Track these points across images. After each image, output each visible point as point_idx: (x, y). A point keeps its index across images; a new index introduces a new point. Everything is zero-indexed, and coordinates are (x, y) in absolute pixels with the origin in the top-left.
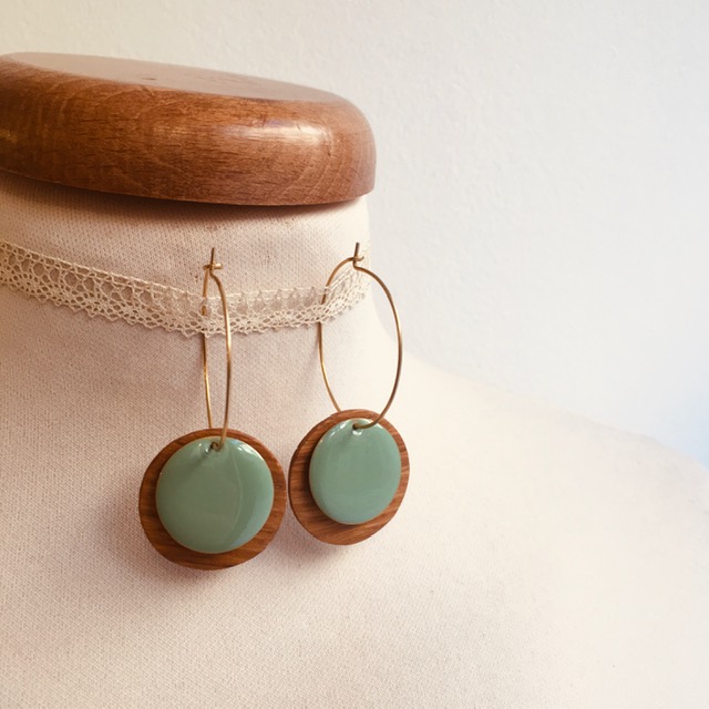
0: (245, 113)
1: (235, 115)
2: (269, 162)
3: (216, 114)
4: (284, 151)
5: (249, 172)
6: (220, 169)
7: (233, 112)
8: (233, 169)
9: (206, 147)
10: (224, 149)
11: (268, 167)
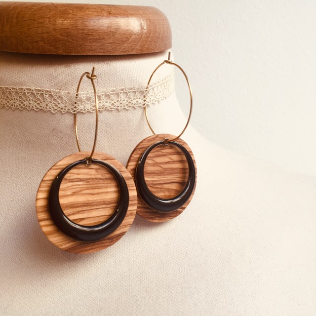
1: (95, 12)
2: (113, 33)
3: (86, 12)
5: (104, 39)
6: (89, 38)
8: (96, 38)
9: (82, 28)
10: (91, 28)
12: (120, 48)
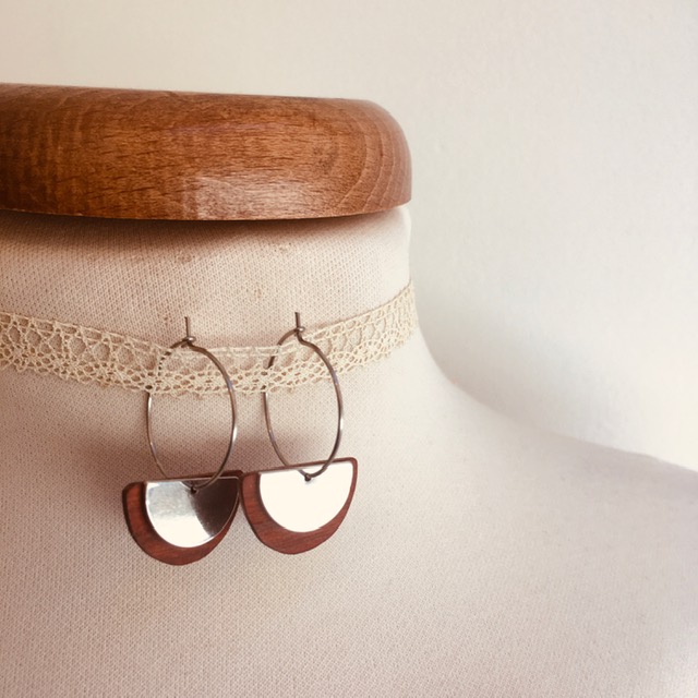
0: (292, 112)
1: (282, 116)
7: (280, 112)
10: (276, 154)
12: (339, 202)
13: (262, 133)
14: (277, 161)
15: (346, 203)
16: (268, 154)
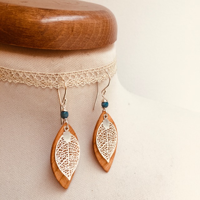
0: (36, 14)
1: (32, 15)
2: (42, 33)
3: (25, 14)
4: (49, 29)
5: (34, 36)
6: (23, 34)
7: (32, 14)
8: (28, 35)
9: (19, 26)
10: (25, 27)
11: (42, 35)
12: (47, 45)
13: (22, 20)
14: (24, 29)
15: (50, 45)
16: (22, 26)
